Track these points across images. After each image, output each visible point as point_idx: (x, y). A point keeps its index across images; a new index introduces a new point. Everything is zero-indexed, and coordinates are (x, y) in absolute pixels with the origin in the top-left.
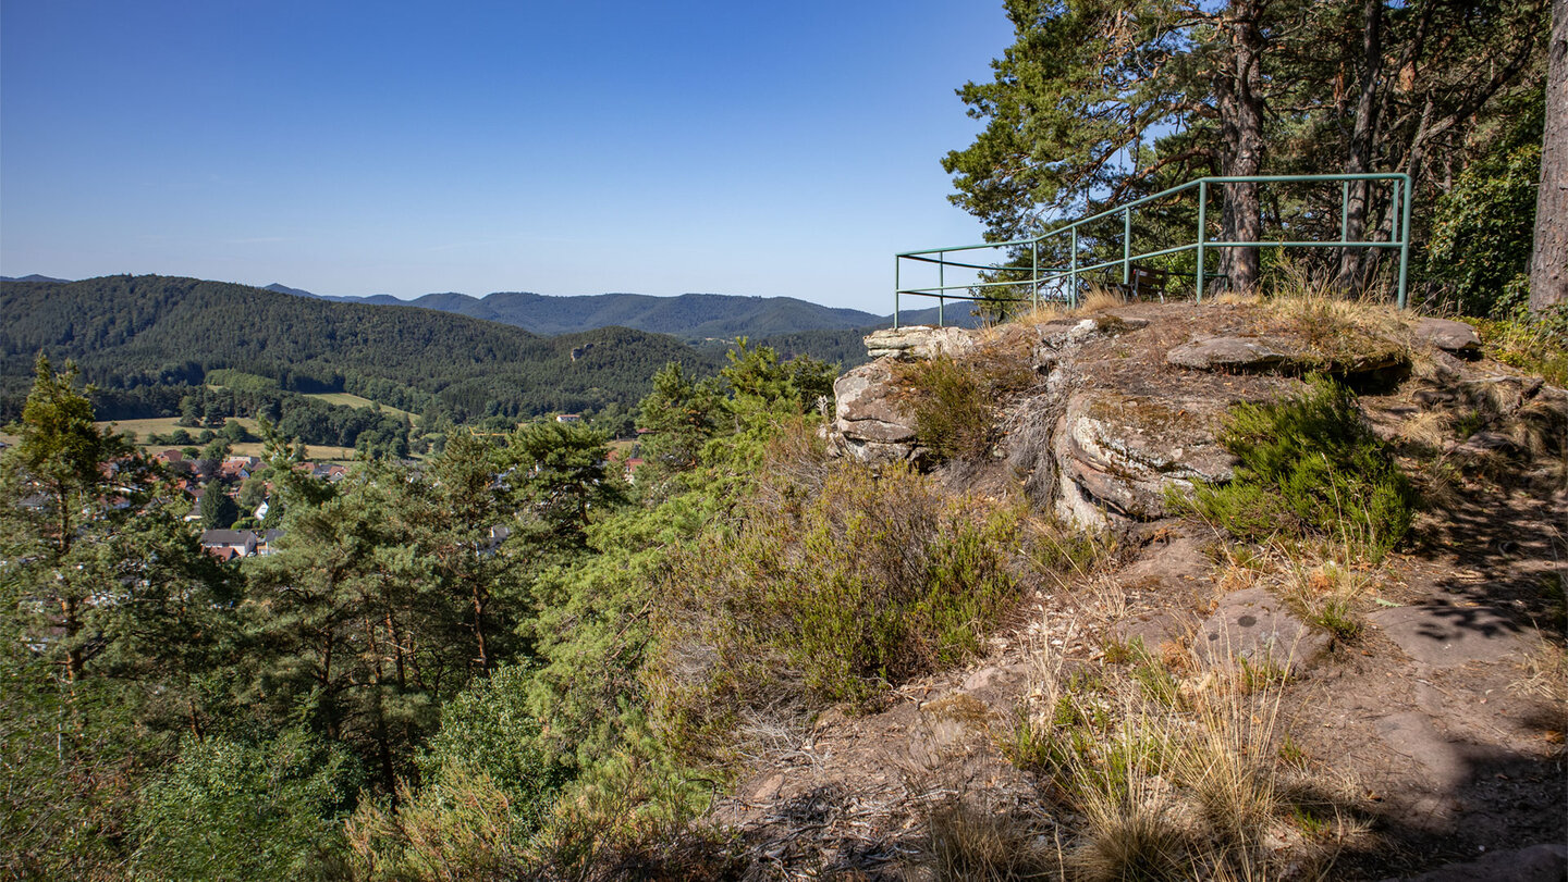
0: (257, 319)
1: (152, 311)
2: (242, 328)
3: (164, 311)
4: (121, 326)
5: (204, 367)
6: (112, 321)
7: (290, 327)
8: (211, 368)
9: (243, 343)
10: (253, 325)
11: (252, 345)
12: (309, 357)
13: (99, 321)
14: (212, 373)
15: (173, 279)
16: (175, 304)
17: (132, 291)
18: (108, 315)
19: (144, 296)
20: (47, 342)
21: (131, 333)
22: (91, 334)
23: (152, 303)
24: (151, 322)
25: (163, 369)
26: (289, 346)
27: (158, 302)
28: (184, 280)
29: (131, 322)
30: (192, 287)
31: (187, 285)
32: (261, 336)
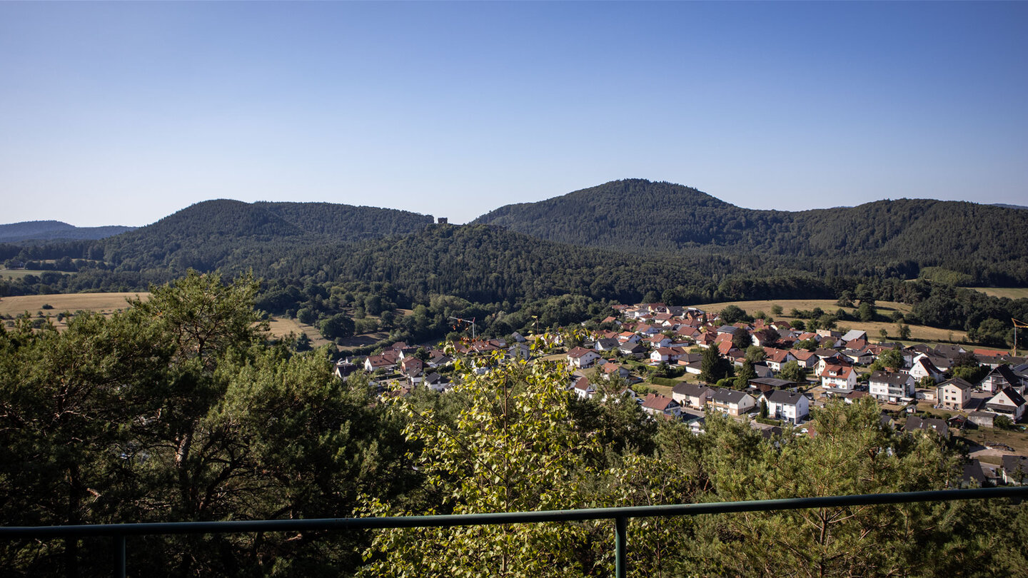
0: (973, 228)
1: (899, 224)
2: (960, 235)
3: (907, 224)
4: (878, 235)
5: (920, 264)
6: (873, 232)
7: (1001, 233)
8: (925, 265)
9: (958, 247)
10: (969, 232)
11: (966, 248)
12: (1014, 258)
13: (864, 233)
14: (925, 269)
15: (918, 200)
16: (916, 218)
17: (889, 211)
18: (870, 228)
19: (896, 214)
20: (830, 247)
21: (884, 239)
22: (857, 241)
23: (900, 219)
24: (897, 232)
25: (888, 266)
26: (996, 248)
27: (904, 218)
28: (925, 201)
29: (885, 232)
30: (930, 206)
31: (928, 203)
32: (974, 241)
